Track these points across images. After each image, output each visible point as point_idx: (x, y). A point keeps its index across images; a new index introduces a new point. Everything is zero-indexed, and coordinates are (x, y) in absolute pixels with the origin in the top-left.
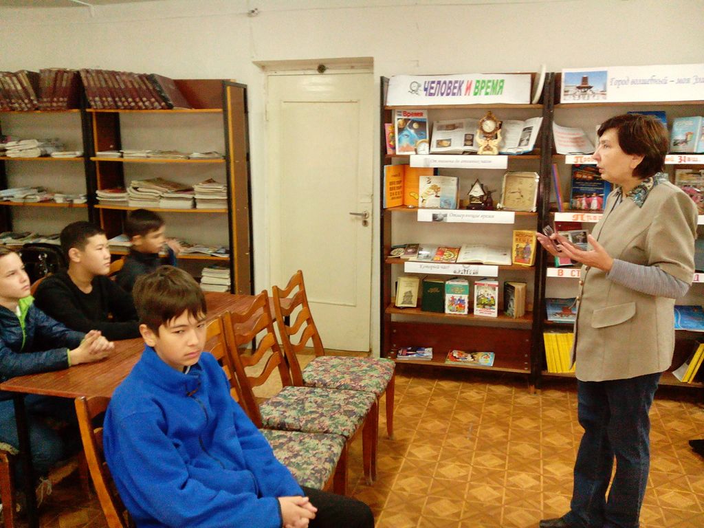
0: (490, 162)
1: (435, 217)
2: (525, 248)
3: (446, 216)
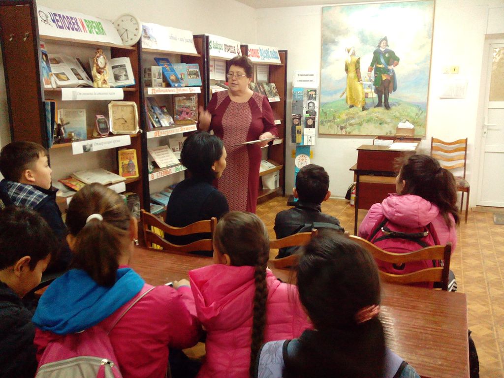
1: (84, 148)
2: (128, 164)
3: (91, 146)
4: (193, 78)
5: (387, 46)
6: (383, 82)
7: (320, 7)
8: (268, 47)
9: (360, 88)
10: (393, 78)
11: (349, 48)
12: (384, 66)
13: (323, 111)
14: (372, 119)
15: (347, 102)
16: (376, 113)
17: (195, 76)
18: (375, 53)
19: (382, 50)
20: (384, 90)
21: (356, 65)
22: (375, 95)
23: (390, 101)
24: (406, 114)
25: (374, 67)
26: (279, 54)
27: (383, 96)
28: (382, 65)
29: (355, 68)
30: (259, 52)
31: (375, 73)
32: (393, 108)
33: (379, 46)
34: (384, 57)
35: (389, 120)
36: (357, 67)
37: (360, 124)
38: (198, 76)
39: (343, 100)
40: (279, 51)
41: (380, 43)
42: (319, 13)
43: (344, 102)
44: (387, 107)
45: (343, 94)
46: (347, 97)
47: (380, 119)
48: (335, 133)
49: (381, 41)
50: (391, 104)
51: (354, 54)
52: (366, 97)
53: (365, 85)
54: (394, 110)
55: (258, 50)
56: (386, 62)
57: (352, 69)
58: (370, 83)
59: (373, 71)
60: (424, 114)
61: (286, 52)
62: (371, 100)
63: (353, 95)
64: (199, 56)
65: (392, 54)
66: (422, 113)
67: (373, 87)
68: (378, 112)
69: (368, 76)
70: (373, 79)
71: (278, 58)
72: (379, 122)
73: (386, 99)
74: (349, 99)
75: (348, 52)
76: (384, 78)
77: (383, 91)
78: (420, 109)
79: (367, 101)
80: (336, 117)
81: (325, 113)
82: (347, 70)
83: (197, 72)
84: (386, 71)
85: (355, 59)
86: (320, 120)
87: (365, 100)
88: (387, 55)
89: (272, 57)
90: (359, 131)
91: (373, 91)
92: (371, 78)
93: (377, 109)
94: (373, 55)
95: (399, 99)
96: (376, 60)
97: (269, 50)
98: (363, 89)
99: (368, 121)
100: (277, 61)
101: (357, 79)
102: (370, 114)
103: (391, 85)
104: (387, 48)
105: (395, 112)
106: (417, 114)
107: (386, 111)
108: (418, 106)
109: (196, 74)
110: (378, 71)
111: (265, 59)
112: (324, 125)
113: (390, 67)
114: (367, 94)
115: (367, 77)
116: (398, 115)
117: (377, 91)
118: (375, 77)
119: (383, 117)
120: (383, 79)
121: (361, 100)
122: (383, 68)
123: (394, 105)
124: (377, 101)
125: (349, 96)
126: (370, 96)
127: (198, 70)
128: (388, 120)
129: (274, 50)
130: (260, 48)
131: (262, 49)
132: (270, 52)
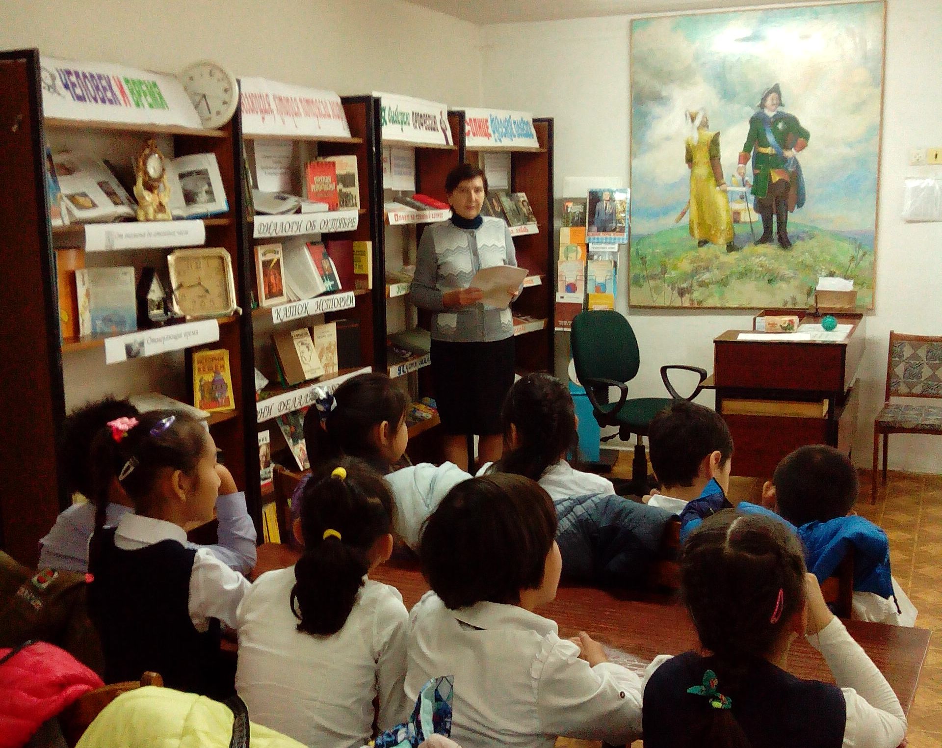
0: (187, 233)
1: (129, 349)
2: (214, 382)
3: (142, 344)
5: (781, 104)
6: (772, 186)
7: (626, 19)
8: (510, 112)
9: (720, 200)
10: (796, 175)
11: (693, 110)
12: (774, 151)
13: (638, 253)
14: (751, 270)
15: (691, 232)
16: (758, 256)
18: (753, 121)
19: (770, 114)
20: (777, 204)
21: (710, 151)
22: (756, 217)
23: (790, 229)
24: (829, 258)
25: (752, 153)
26: (535, 127)
27: (775, 218)
28: (770, 148)
29: (707, 155)
30: (489, 124)
31: (755, 167)
32: (798, 245)
33: (762, 106)
34: (775, 131)
35: (789, 273)
36: (714, 152)
37: (724, 283)
39: (682, 228)
40: (535, 121)
41: (764, 99)
42: (624, 32)
43: (686, 234)
44: (785, 242)
45: (683, 214)
46: (691, 221)
47: (769, 271)
48: (667, 304)
49: (767, 95)
50: (792, 237)
51: (704, 125)
52: (737, 221)
53: (732, 192)
54: (801, 251)
55: (487, 121)
56: (778, 142)
57: (702, 157)
58: (744, 189)
59: (750, 163)
60: (869, 258)
61: (550, 122)
62: (748, 229)
63: (707, 217)
64: (357, 140)
65: (792, 123)
66: (864, 255)
67: (752, 198)
68: (765, 255)
69: (740, 174)
70: (750, 179)
71: (531, 136)
72: (766, 278)
73: (782, 225)
74: (695, 226)
75: (693, 119)
76: (776, 177)
77: (774, 206)
78: (860, 246)
79: (739, 230)
80: (669, 267)
81: (643, 259)
82: (690, 160)
84: (779, 161)
85: (709, 134)
86: (632, 275)
87: (732, 229)
88: (780, 126)
89: (519, 135)
90: (722, 297)
91: (751, 206)
92: (747, 178)
93: (761, 248)
94: (748, 127)
95: (812, 224)
96: (756, 137)
97: (513, 119)
98: (728, 202)
99: (743, 275)
100: (531, 143)
101: (712, 181)
102: (745, 259)
103: (792, 192)
104: (780, 109)
105: (803, 253)
106: (853, 258)
107: (782, 252)
108: (855, 239)
110: (760, 161)
111: (503, 139)
112: (641, 286)
113: (790, 154)
114: (737, 214)
115: (736, 175)
116: (809, 261)
117: (760, 207)
118: (756, 175)
119: (776, 265)
120: (774, 181)
121: (723, 227)
122: (772, 155)
123: (799, 238)
124: (760, 229)
125: (696, 220)
126: (744, 218)
128: (787, 272)
129: (522, 119)
130: (491, 115)
131: (496, 118)
132: (515, 122)
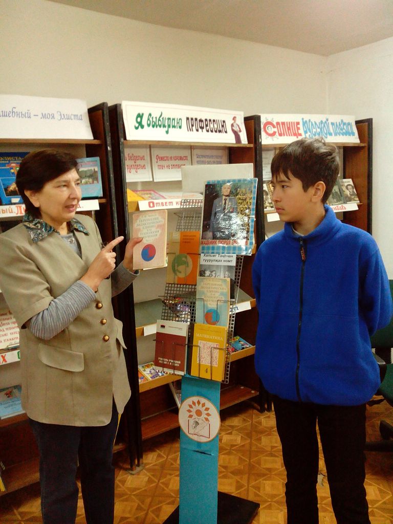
4: (86, 183)
8: (328, 116)
17: (91, 180)
26: (358, 128)
30: (301, 126)
38: (97, 179)
55: (298, 123)
61: (369, 121)
64: (97, 142)
71: (353, 134)
83: (95, 172)
89: (337, 134)
97: (330, 121)
109: (92, 176)
127: (97, 169)
129: (342, 121)
130: (303, 119)
131: (310, 120)
132: (333, 124)
